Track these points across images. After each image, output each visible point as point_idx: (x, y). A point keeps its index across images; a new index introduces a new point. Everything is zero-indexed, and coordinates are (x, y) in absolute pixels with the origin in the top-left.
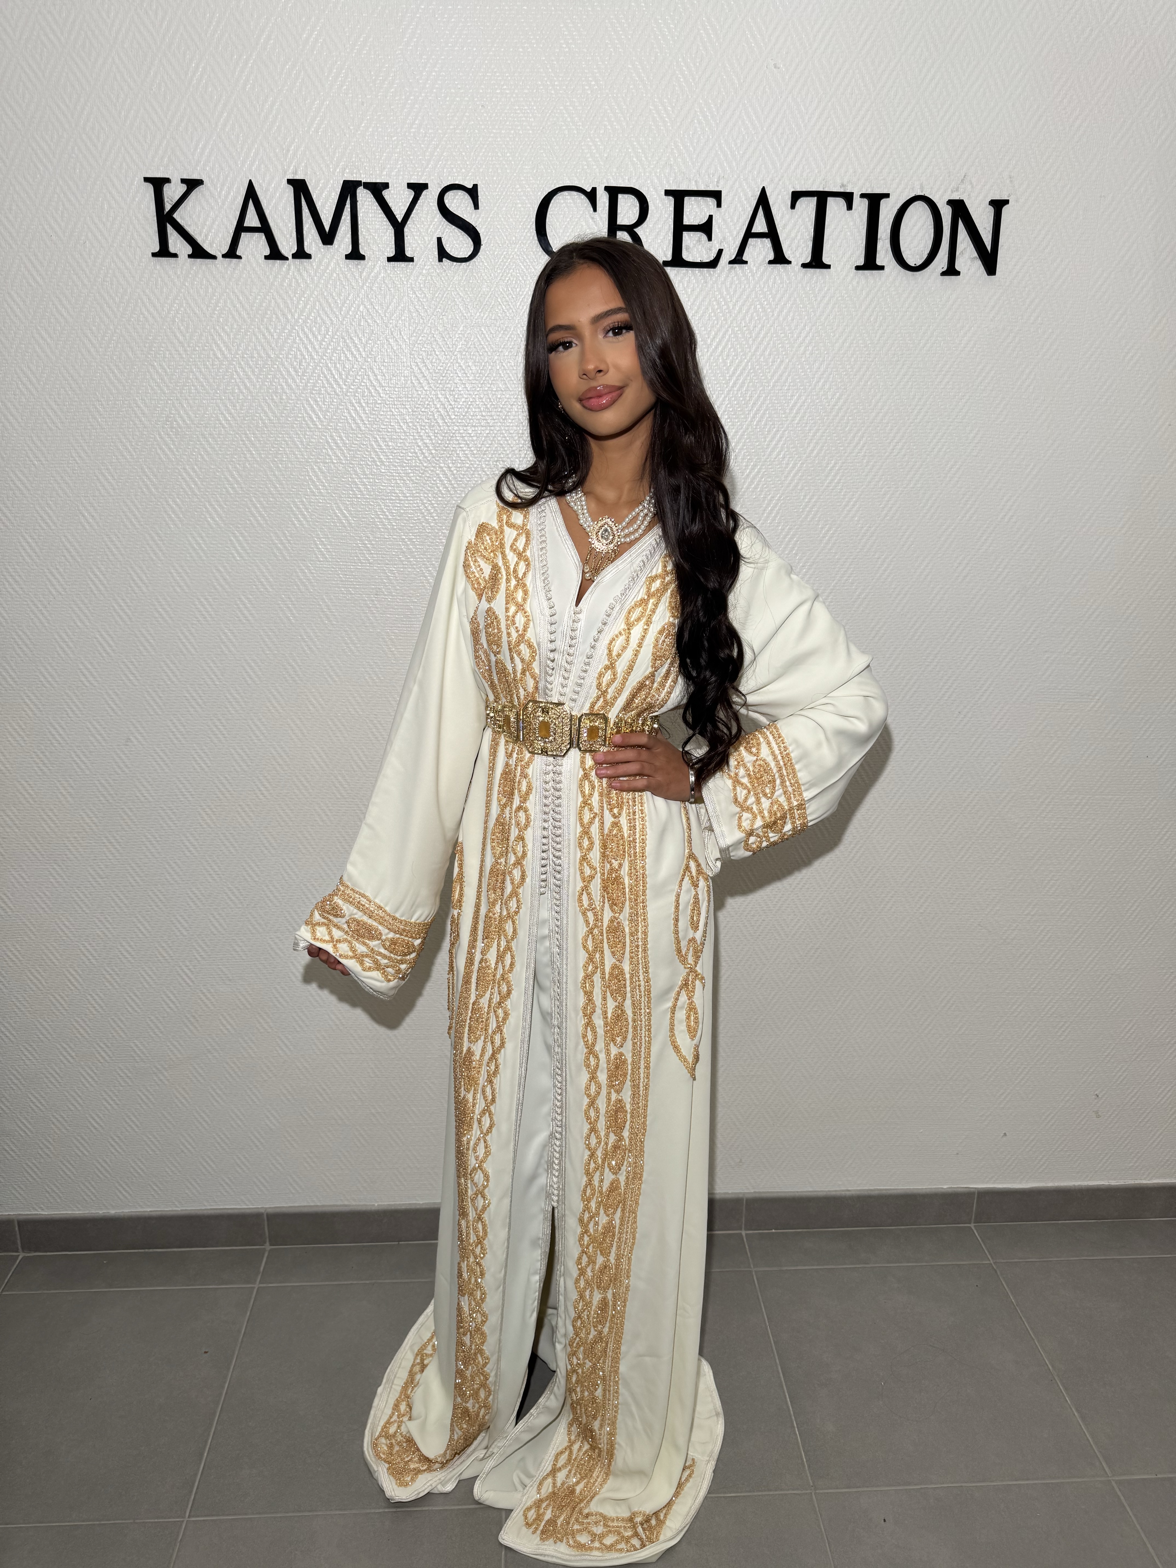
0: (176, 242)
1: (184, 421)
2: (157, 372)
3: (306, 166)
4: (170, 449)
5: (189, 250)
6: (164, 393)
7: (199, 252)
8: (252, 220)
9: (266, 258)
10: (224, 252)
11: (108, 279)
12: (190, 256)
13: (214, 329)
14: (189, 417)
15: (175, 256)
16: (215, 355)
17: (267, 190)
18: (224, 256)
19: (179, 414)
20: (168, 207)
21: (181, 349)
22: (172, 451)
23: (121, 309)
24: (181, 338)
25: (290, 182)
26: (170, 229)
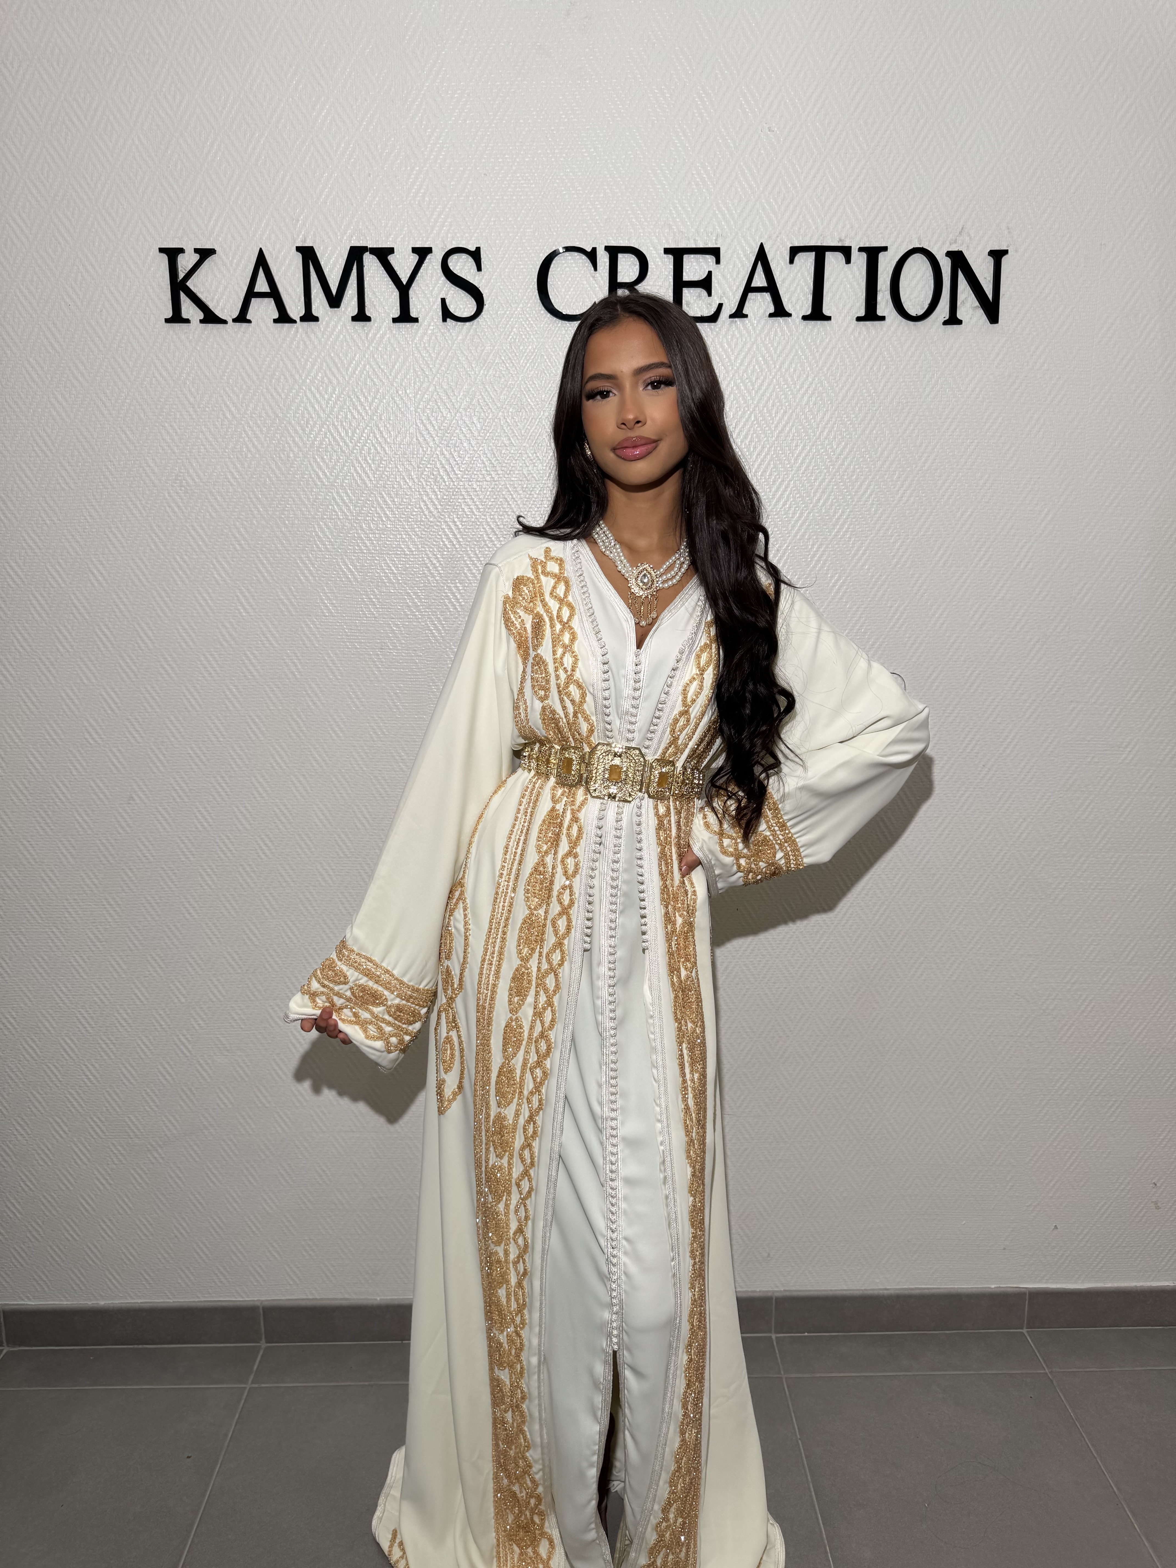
0: (188, 309)
1: (193, 479)
2: (168, 433)
3: (314, 234)
4: (178, 506)
5: (201, 315)
6: (174, 453)
7: (210, 318)
8: (262, 285)
9: (275, 321)
10: (235, 317)
11: (123, 345)
12: (201, 321)
13: (224, 390)
14: (198, 476)
15: (187, 321)
16: (224, 415)
17: (277, 258)
18: (235, 320)
19: (188, 472)
20: (181, 275)
21: (191, 410)
22: (181, 509)
23: (134, 373)
24: (192, 400)
25: (299, 249)
26: (183, 296)
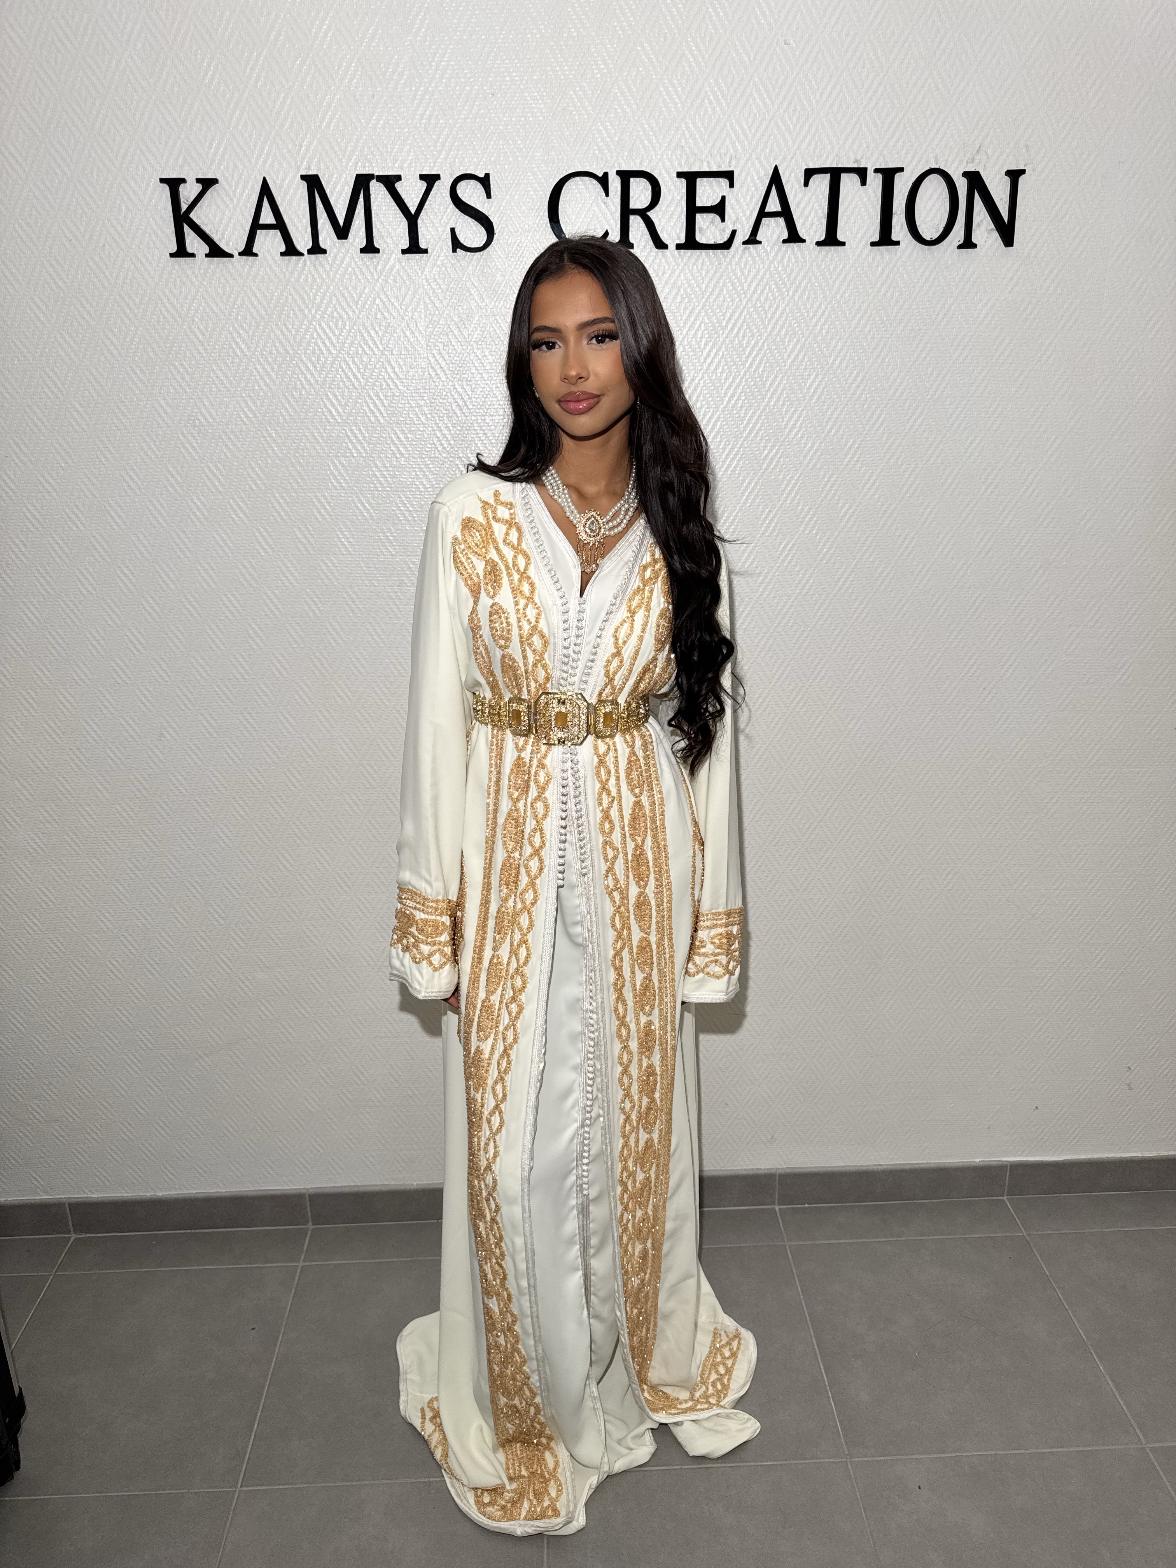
0: (193, 242)
1: (206, 419)
2: (179, 372)
3: (319, 161)
4: (193, 447)
5: (206, 249)
6: (186, 392)
7: (216, 251)
8: (267, 217)
9: (282, 254)
10: (241, 249)
11: (128, 281)
12: (207, 255)
13: (234, 327)
14: (211, 416)
15: (193, 255)
16: (234, 352)
17: (281, 187)
18: (241, 254)
19: (201, 412)
20: (184, 207)
21: (201, 348)
22: (196, 450)
23: (141, 311)
24: (201, 337)
25: (303, 177)
26: (186, 228)
